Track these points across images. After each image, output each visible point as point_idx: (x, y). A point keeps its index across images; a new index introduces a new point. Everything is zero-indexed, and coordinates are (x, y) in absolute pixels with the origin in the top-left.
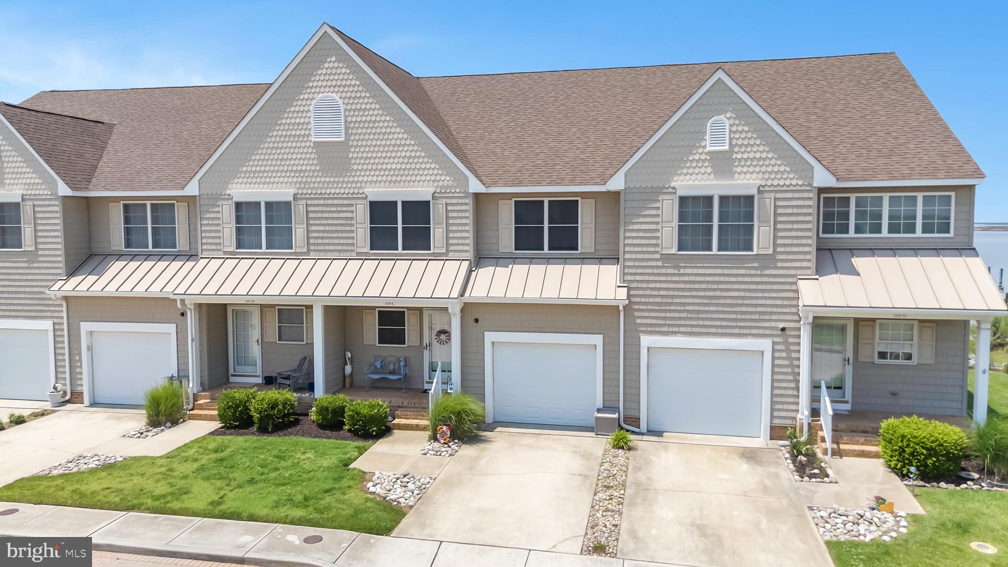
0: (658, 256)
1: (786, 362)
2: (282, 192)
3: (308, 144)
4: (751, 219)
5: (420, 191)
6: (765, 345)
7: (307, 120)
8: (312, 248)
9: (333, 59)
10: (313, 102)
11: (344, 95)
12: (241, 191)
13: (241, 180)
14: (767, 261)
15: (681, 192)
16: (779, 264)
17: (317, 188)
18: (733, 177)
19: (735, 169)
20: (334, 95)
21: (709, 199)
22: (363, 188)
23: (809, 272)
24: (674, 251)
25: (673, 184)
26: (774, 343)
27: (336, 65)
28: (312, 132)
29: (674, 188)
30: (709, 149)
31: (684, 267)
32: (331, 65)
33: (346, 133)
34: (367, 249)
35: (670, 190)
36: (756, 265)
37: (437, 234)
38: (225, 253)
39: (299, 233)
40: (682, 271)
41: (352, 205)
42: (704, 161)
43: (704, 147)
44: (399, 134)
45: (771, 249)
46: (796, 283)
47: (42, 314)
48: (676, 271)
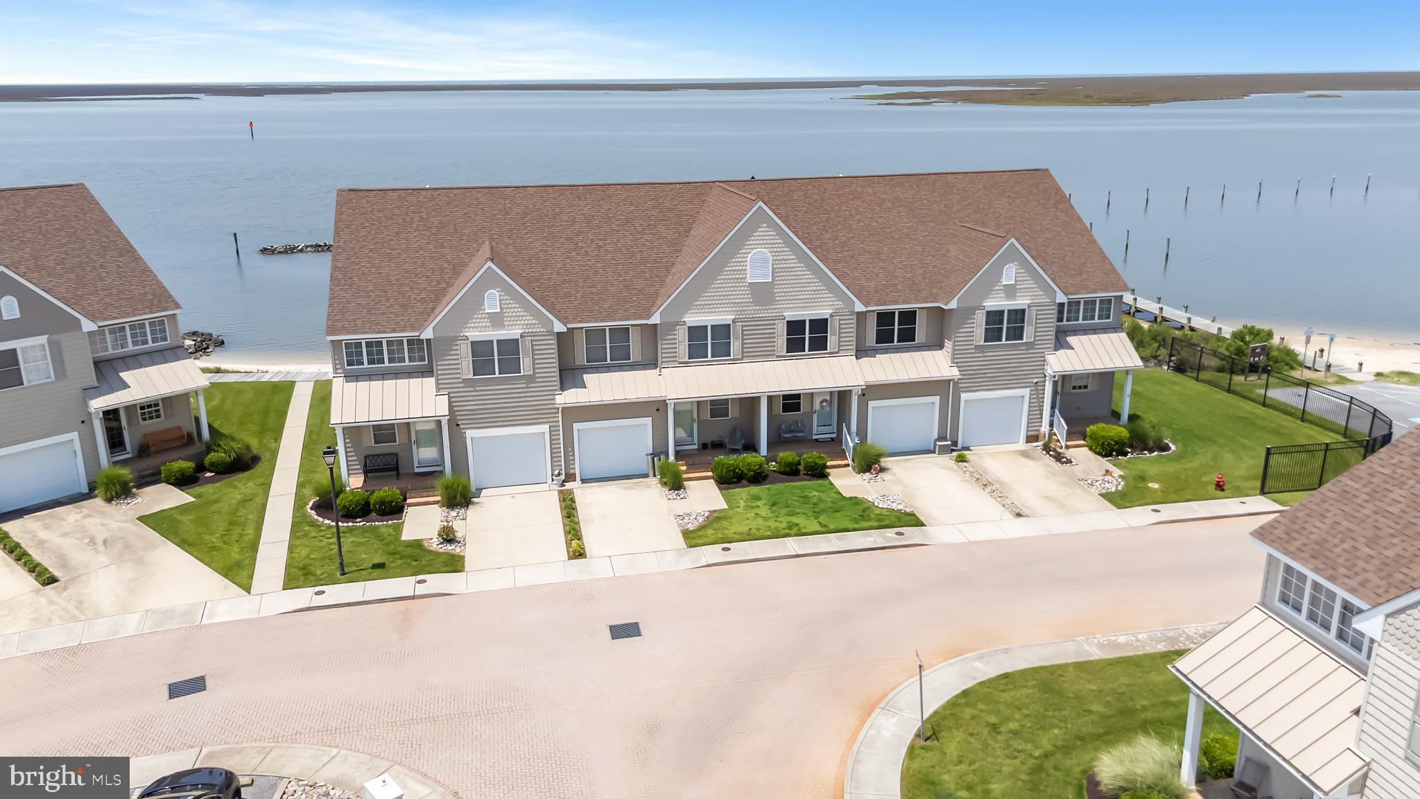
0: (973, 347)
1: (1035, 400)
2: (724, 317)
3: (744, 284)
4: (1023, 322)
5: (822, 312)
6: (1026, 392)
7: (744, 268)
8: (745, 355)
9: (765, 225)
10: (750, 255)
11: (771, 250)
12: (693, 319)
13: (693, 311)
14: (1030, 345)
15: (988, 309)
16: (1036, 347)
17: (749, 314)
18: (1016, 300)
19: (1017, 294)
20: (764, 250)
21: (1002, 312)
22: (783, 312)
23: (1050, 350)
24: (982, 343)
25: (984, 304)
26: (1031, 390)
27: (767, 229)
28: (748, 276)
29: (984, 306)
30: (1004, 283)
31: (986, 352)
32: (763, 229)
33: (773, 275)
34: (784, 353)
35: (982, 308)
36: (1024, 348)
37: (832, 341)
38: (680, 363)
39: (735, 346)
40: (986, 354)
41: (775, 324)
42: (1001, 290)
43: (1001, 282)
44: (809, 275)
45: (1033, 339)
46: (1044, 357)
47: (540, 421)
48: (982, 355)
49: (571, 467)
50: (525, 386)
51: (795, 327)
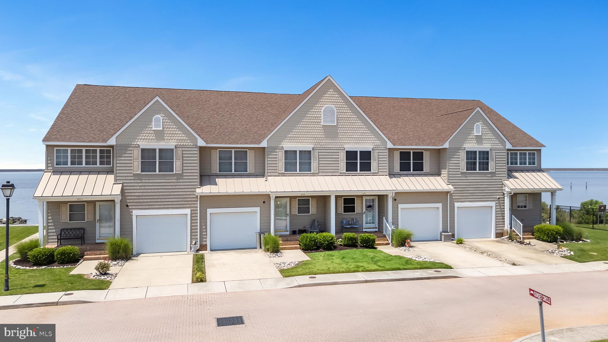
0: (460, 173)
1: (499, 210)
2: (307, 146)
3: (320, 126)
4: (488, 159)
5: (367, 147)
6: (493, 204)
7: (320, 116)
8: (320, 171)
9: (332, 90)
10: (323, 108)
11: (336, 106)
12: (288, 145)
13: (288, 141)
14: (493, 174)
15: (467, 150)
16: (497, 175)
17: (323, 145)
18: (482, 145)
19: (483, 142)
20: (332, 105)
21: (475, 152)
22: (343, 145)
23: (505, 178)
24: (465, 171)
25: (464, 146)
26: (496, 203)
27: (333, 93)
28: (322, 121)
29: (465, 148)
32: (331, 93)
33: (337, 122)
34: (345, 171)
35: (463, 149)
36: (490, 176)
37: (374, 165)
38: (279, 173)
39: (314, 165)
40: (468, 178)
41: (339, 152)
42: (474, 138)
43: (474, 134)
44: (359, 123)
45: (494, 170)
46: (502, 182)
47: (185, 206)
48: (465, 178)
49: (204, 240)
50: (176, 181)
51: (351, 155)
